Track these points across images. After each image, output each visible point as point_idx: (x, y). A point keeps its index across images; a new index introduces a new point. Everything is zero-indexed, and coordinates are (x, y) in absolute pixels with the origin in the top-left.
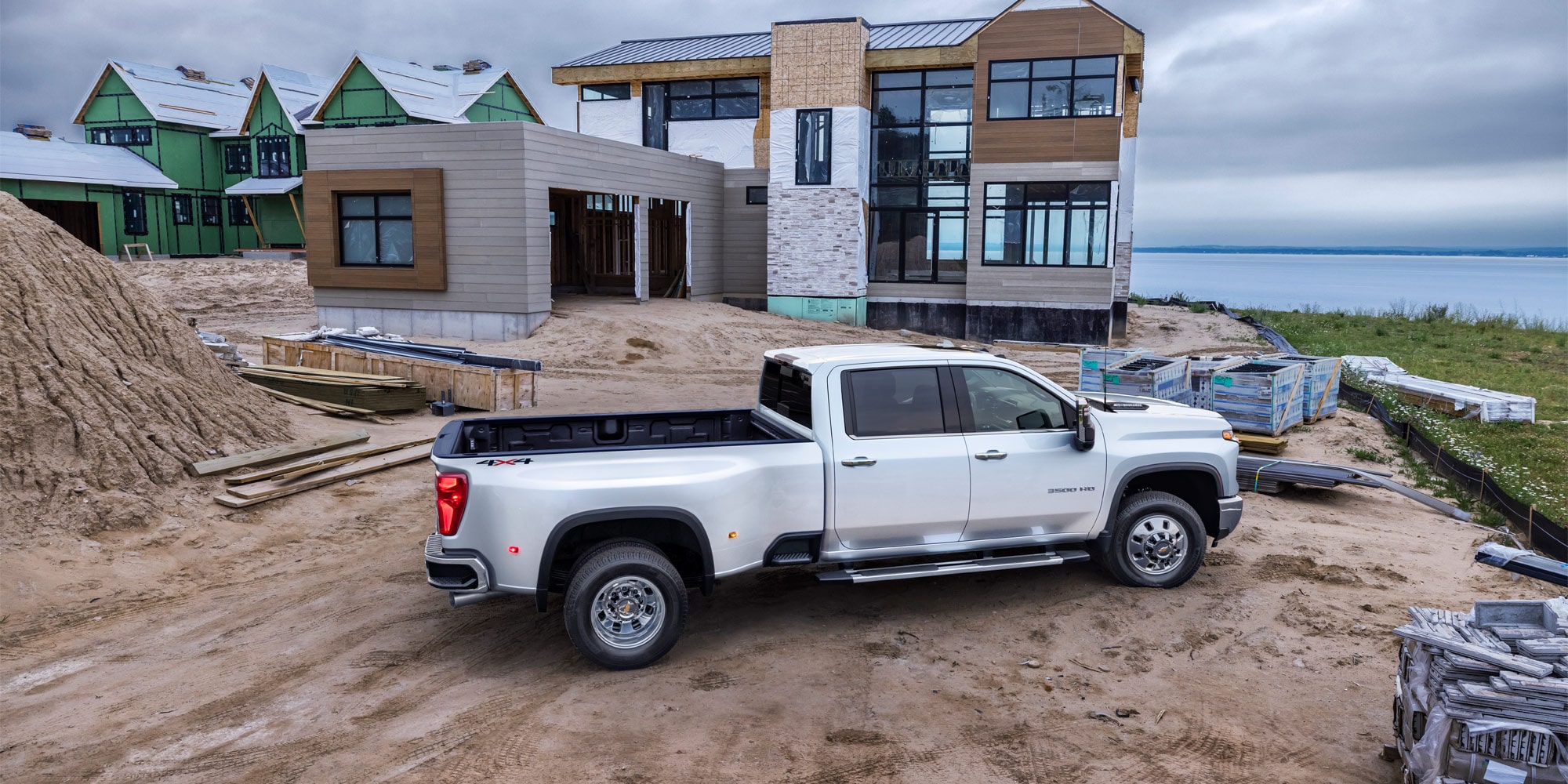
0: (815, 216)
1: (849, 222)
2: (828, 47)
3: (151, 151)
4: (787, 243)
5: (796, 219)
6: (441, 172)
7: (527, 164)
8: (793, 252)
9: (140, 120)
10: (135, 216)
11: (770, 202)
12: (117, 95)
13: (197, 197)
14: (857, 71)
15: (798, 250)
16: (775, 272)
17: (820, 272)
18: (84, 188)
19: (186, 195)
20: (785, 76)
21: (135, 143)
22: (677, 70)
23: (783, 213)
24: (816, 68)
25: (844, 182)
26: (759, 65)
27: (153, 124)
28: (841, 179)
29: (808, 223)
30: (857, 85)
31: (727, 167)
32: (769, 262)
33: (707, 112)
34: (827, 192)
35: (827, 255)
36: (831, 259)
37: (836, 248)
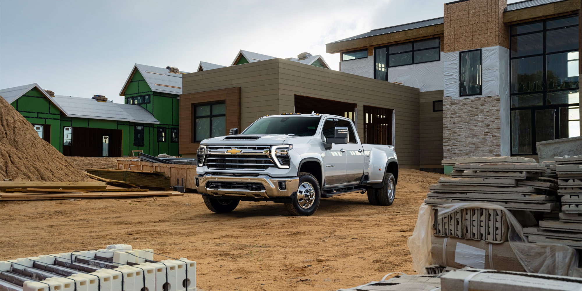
0: (472, 114)
1: (494, 117)
2: (479, 13)
3: (150, 106)
4: (455, 132)
5: (460, 117)
6: (240, 89)
7: (280, 81)
8: (459, 137)
9: (147, 92)
10: (139, 137)
11: (444, 108)
12: (138, 81)
13: (169, 128)
14: (497, 25)
15: (463, 136)
16: (448, 150)
17: (476, 149)
18: (116, 123)
19: (164, 127)
20: (452, 33)
21: (144, 103)
22: (392, 38)
23: (452, 114)
24: (471, 26)
25: (490, 92)
26: (438, 29)
27: (152, 93)
28: (488, 91)
29: (468, 119)
30: (497, 33)
31: (422, 90)
32: (444, 144)
33: (410, 59)
34: (479, 99)
35: (481, 138)
36: (483, 140)
37: (486, 133)
